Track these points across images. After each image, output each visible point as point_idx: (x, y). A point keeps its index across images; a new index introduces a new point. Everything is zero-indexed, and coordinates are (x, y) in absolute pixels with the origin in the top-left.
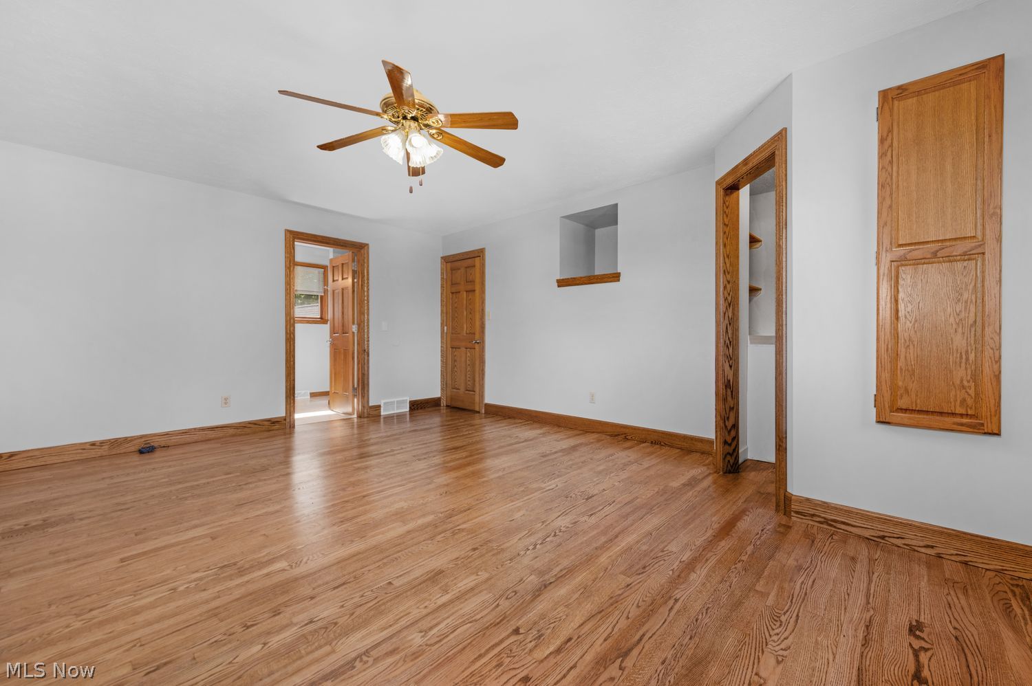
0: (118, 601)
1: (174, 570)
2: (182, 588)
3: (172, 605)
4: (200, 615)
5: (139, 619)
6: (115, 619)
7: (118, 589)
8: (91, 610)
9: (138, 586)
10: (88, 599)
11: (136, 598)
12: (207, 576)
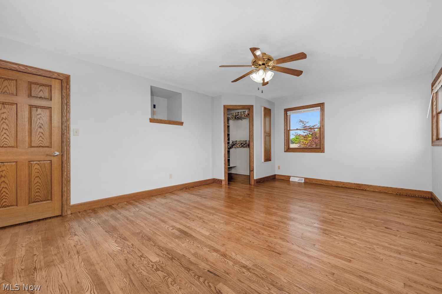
0: (361, 245)
1: (339, 243)
2: (343, 237)
3: (349, 235)
4: (346, 229)
5: (359, 237)
6: (364, 241)
7: (359, 249)
8: (370, 248)
9: (353, 246)
10: (370, 253)
11: (355, 243)
12: (333, 235)
